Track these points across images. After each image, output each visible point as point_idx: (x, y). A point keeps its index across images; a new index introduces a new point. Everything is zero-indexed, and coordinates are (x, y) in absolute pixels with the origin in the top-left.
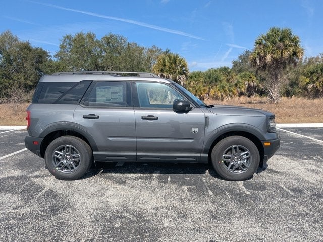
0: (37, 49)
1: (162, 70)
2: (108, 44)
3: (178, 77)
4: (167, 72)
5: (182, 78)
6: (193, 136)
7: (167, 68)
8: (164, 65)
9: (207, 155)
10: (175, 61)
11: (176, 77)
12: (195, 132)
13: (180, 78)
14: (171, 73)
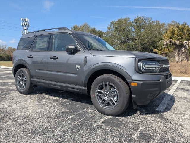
0: (98, 32)
1: (171, 38)
2: (137, 23)
3: (184, 42)
4: (175, 38)
5: (188, 43)
6: (76, 72)
7: (175, 35)
8: (173, 34)
9: (86, 88)
10: (183, 30)
11: (183, 42)
12: (77, 68)
13: (186, 43)
14: (179, 39)
